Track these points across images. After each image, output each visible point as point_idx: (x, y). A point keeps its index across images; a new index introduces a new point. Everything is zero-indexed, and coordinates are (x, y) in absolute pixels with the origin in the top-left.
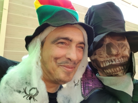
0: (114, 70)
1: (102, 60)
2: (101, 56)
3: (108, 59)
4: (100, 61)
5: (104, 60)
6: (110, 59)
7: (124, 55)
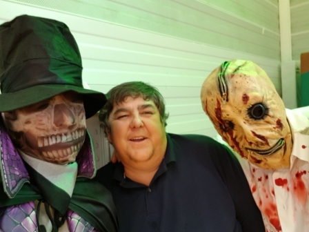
0: (62, 152)
1: (42, 135)
2: (41, 127)
3: (55, 133)
4: (38, 137)
5: (47, 134)
6: (59, 132)
7: (81, 127)
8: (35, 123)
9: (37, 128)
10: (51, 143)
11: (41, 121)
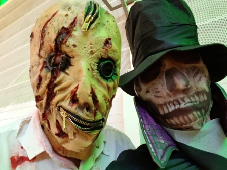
6: (175, 98)
8: (153, 92)
9: (155, 96)
10: (171, 110)
11: (157, 88)
